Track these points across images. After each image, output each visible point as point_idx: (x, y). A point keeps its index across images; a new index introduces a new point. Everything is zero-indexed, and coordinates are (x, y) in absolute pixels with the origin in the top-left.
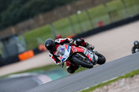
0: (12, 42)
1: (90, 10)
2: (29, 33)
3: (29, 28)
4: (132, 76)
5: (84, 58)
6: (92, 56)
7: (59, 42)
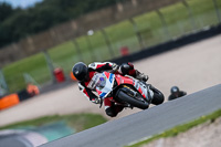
1: (108, 30)
4: (176, 134)
5: (135, 93)
6: (146, 90)
7: (95, 68)
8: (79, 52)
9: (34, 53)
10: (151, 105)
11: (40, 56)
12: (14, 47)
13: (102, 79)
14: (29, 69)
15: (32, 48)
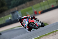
0: (16, 14)
2: (23, 10)
3: (23, 8)
5: (34, 25)
8: (41, 6)
9: (29, 6)
11: (31, 7)
12: (24, 5)
13: (25, 21)
14: (28, 11)
15: (28, 5)
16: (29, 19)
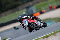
3: (38, 3)
6: (40, 24)
7: (24, 18)
10: (43, 27)
11: (46, 2)
13: (25, 21)
16: (29, 19)
